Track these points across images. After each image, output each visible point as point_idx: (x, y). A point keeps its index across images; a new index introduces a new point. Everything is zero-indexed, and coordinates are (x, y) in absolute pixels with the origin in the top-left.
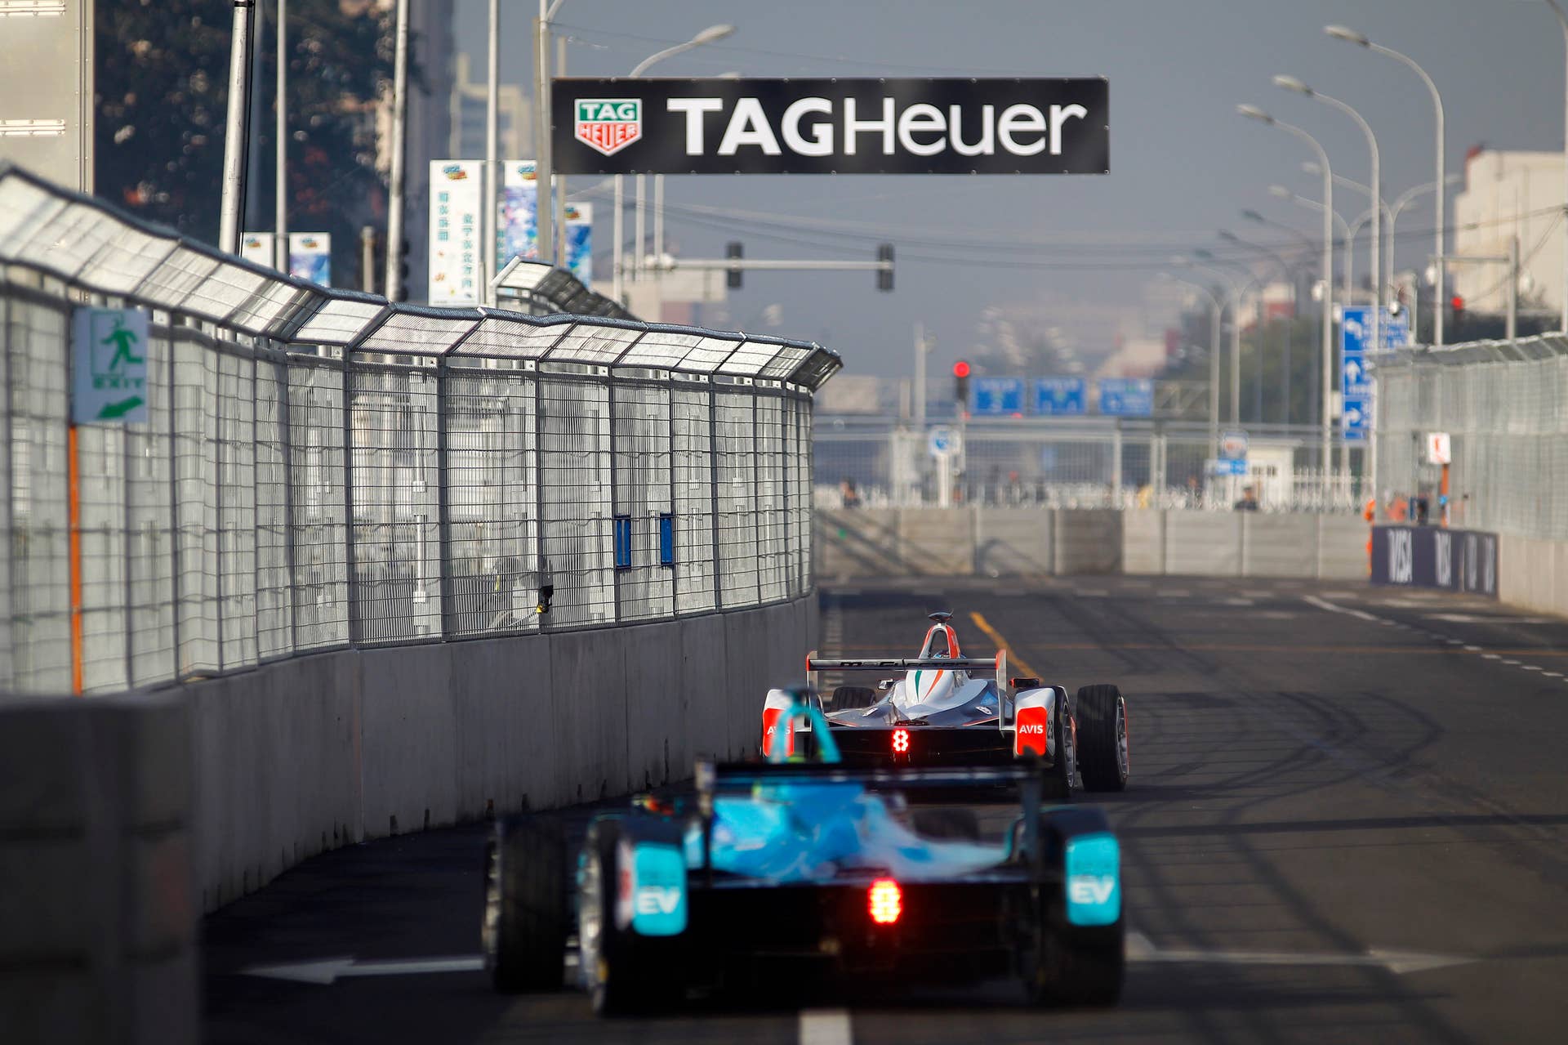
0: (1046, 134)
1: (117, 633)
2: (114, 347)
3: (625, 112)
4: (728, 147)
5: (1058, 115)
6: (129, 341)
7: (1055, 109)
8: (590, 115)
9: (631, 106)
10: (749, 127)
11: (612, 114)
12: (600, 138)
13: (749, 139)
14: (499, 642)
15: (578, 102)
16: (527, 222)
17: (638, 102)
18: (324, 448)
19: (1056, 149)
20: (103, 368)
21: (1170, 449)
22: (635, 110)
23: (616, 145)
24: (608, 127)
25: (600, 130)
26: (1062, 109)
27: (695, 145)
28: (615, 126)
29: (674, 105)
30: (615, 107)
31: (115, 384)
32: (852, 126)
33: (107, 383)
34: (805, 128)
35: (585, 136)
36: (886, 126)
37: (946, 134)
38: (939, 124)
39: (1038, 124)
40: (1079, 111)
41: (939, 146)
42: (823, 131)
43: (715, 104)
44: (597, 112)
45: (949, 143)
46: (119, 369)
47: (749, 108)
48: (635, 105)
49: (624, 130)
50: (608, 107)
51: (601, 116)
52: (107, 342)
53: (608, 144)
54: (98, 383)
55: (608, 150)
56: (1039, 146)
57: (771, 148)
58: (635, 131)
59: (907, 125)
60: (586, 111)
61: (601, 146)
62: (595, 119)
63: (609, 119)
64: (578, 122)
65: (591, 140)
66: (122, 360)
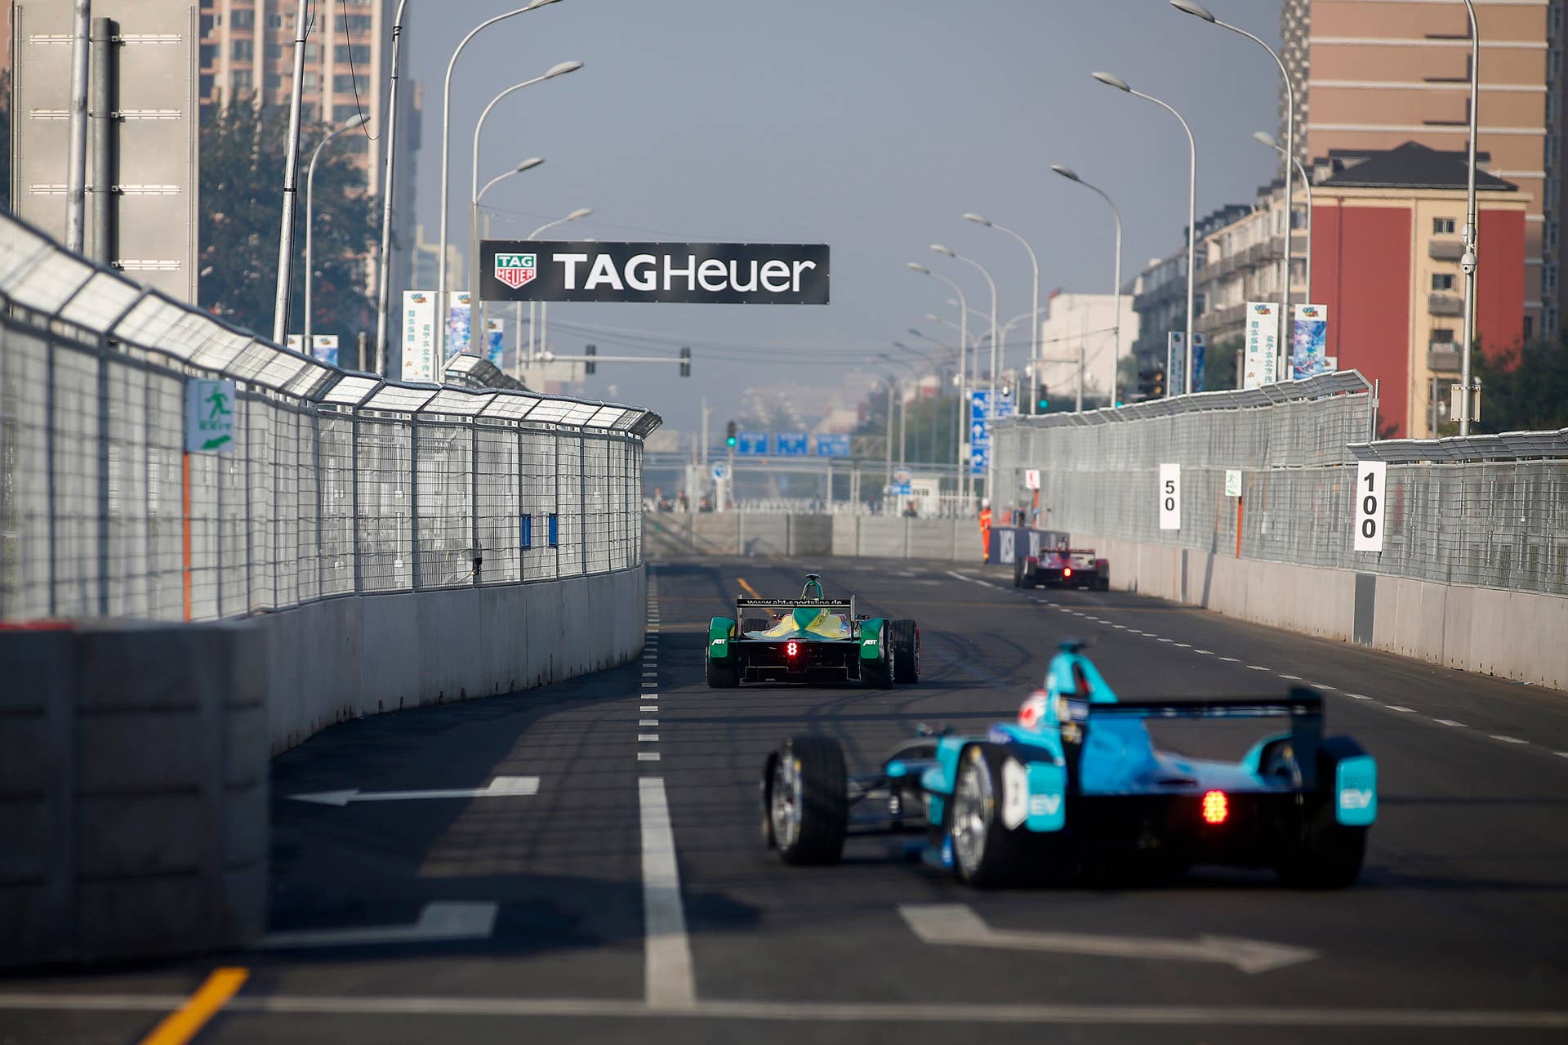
0: (790, 279)
1: (211, 584)
2: (212, 404)
3: (526, 262)
4: (590, 285)
5: (798, 267)
6: (222, 399)
7: (796, 263)
8: (505, 264)
9: (530, 258)
10: (604, 273)
11: (518, 263)
12: (510, 278)
13: (604, 279)
14: (448, 593)
15: (497, 255)
16: (464, 330)
17: (535, 255)
18: (339, 470)
19: (796, 288)
20: (205, 417)
21: (863, 477)
22: (532, 261)
23: (520, 283)
24: (516, 271)
25: (510, 273)
26: (800, 263)
27: (570, 283)
28: (520, 270)
29: (557, 258)
30: (520, 259)
31: (213, 427)
32: (669, 272)
33: (208, 426)
34: (639, 273)
35: (501, 276)
36: (690, 273)
37: (727, 278)
38: (723, 272)
39: (786, 273)
40: (811, 265)
41: (724, 285)
42: (651, 275)
43: (583, 258)
44: (509, 262)
45: (729, 284)
46: (216, 418)
47: (604, 260)
48: (532, 257)
49: (525, 273)
50: (516, 259)
51: (510, 265)
52: (208, 400)
53: (516, 281)
54: (202, 426)
55: (515, 286)
56: (786, 286)
57: (618, 285)
58: (532, 274)
59: (703, 272)
60: (502, 261)
61: (511, 283)
62: (508, 266)
63: (516, 266)
64: (496, 268)
65: (505, 279)
66: (218, 411)
